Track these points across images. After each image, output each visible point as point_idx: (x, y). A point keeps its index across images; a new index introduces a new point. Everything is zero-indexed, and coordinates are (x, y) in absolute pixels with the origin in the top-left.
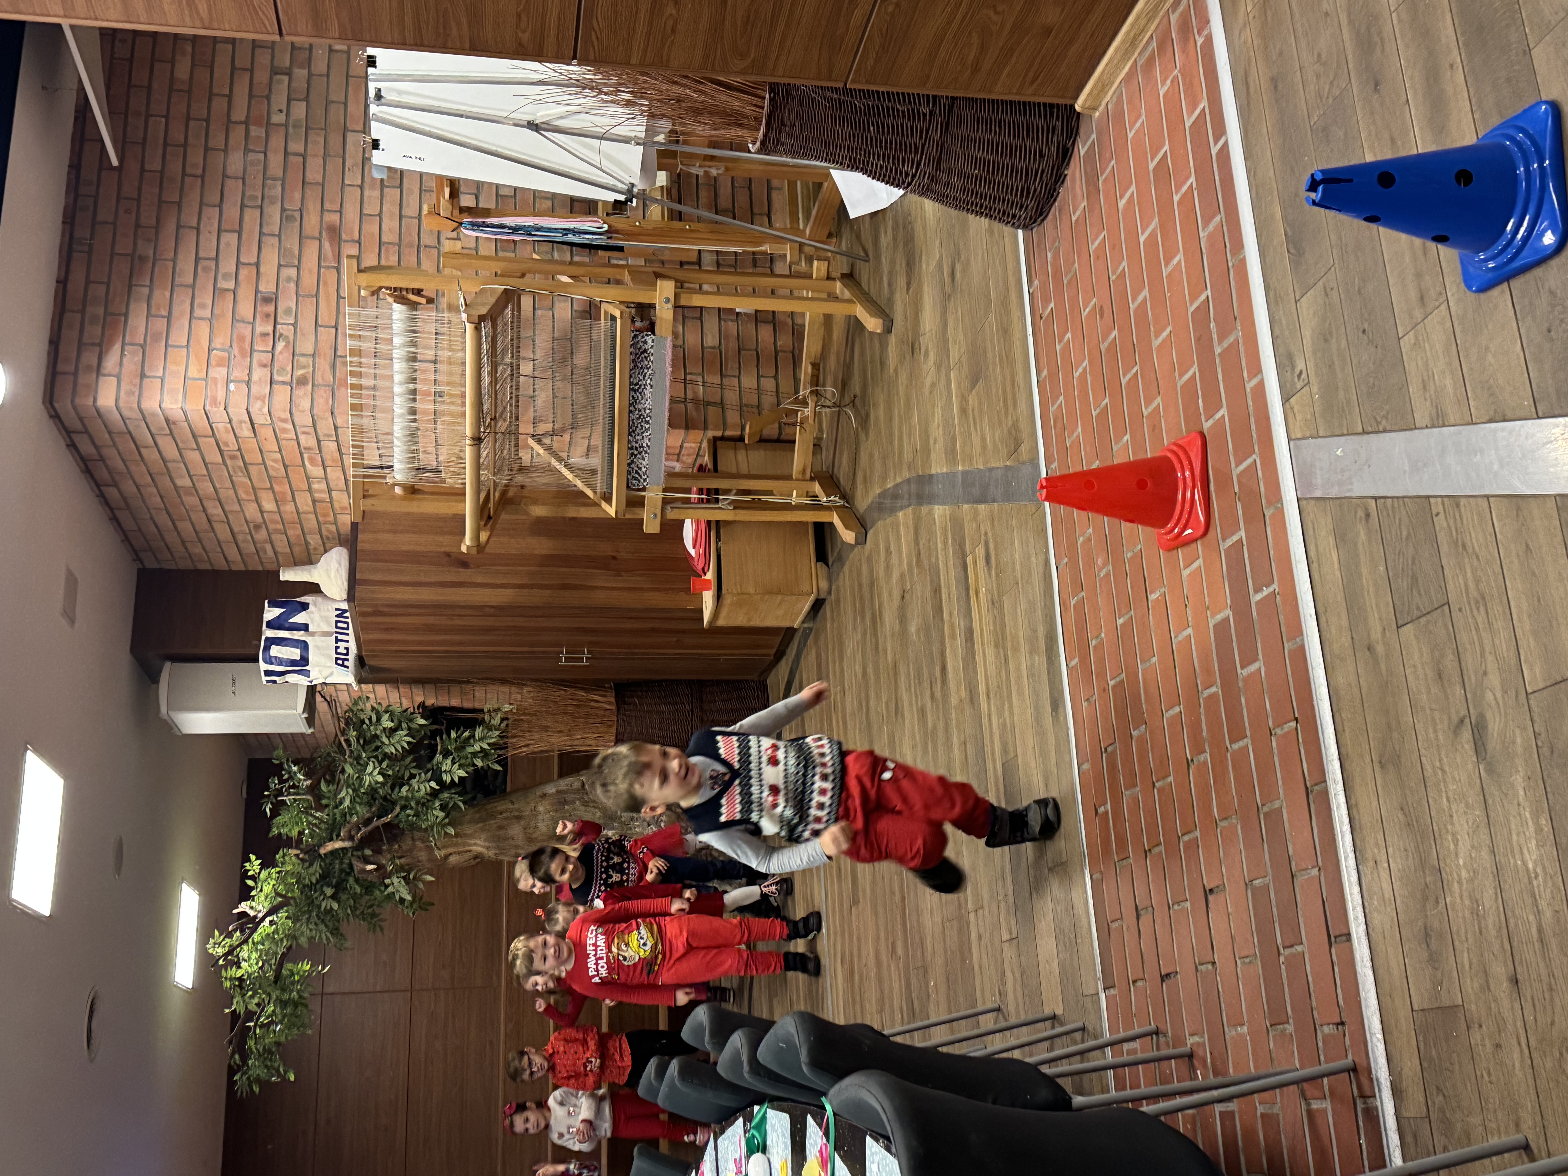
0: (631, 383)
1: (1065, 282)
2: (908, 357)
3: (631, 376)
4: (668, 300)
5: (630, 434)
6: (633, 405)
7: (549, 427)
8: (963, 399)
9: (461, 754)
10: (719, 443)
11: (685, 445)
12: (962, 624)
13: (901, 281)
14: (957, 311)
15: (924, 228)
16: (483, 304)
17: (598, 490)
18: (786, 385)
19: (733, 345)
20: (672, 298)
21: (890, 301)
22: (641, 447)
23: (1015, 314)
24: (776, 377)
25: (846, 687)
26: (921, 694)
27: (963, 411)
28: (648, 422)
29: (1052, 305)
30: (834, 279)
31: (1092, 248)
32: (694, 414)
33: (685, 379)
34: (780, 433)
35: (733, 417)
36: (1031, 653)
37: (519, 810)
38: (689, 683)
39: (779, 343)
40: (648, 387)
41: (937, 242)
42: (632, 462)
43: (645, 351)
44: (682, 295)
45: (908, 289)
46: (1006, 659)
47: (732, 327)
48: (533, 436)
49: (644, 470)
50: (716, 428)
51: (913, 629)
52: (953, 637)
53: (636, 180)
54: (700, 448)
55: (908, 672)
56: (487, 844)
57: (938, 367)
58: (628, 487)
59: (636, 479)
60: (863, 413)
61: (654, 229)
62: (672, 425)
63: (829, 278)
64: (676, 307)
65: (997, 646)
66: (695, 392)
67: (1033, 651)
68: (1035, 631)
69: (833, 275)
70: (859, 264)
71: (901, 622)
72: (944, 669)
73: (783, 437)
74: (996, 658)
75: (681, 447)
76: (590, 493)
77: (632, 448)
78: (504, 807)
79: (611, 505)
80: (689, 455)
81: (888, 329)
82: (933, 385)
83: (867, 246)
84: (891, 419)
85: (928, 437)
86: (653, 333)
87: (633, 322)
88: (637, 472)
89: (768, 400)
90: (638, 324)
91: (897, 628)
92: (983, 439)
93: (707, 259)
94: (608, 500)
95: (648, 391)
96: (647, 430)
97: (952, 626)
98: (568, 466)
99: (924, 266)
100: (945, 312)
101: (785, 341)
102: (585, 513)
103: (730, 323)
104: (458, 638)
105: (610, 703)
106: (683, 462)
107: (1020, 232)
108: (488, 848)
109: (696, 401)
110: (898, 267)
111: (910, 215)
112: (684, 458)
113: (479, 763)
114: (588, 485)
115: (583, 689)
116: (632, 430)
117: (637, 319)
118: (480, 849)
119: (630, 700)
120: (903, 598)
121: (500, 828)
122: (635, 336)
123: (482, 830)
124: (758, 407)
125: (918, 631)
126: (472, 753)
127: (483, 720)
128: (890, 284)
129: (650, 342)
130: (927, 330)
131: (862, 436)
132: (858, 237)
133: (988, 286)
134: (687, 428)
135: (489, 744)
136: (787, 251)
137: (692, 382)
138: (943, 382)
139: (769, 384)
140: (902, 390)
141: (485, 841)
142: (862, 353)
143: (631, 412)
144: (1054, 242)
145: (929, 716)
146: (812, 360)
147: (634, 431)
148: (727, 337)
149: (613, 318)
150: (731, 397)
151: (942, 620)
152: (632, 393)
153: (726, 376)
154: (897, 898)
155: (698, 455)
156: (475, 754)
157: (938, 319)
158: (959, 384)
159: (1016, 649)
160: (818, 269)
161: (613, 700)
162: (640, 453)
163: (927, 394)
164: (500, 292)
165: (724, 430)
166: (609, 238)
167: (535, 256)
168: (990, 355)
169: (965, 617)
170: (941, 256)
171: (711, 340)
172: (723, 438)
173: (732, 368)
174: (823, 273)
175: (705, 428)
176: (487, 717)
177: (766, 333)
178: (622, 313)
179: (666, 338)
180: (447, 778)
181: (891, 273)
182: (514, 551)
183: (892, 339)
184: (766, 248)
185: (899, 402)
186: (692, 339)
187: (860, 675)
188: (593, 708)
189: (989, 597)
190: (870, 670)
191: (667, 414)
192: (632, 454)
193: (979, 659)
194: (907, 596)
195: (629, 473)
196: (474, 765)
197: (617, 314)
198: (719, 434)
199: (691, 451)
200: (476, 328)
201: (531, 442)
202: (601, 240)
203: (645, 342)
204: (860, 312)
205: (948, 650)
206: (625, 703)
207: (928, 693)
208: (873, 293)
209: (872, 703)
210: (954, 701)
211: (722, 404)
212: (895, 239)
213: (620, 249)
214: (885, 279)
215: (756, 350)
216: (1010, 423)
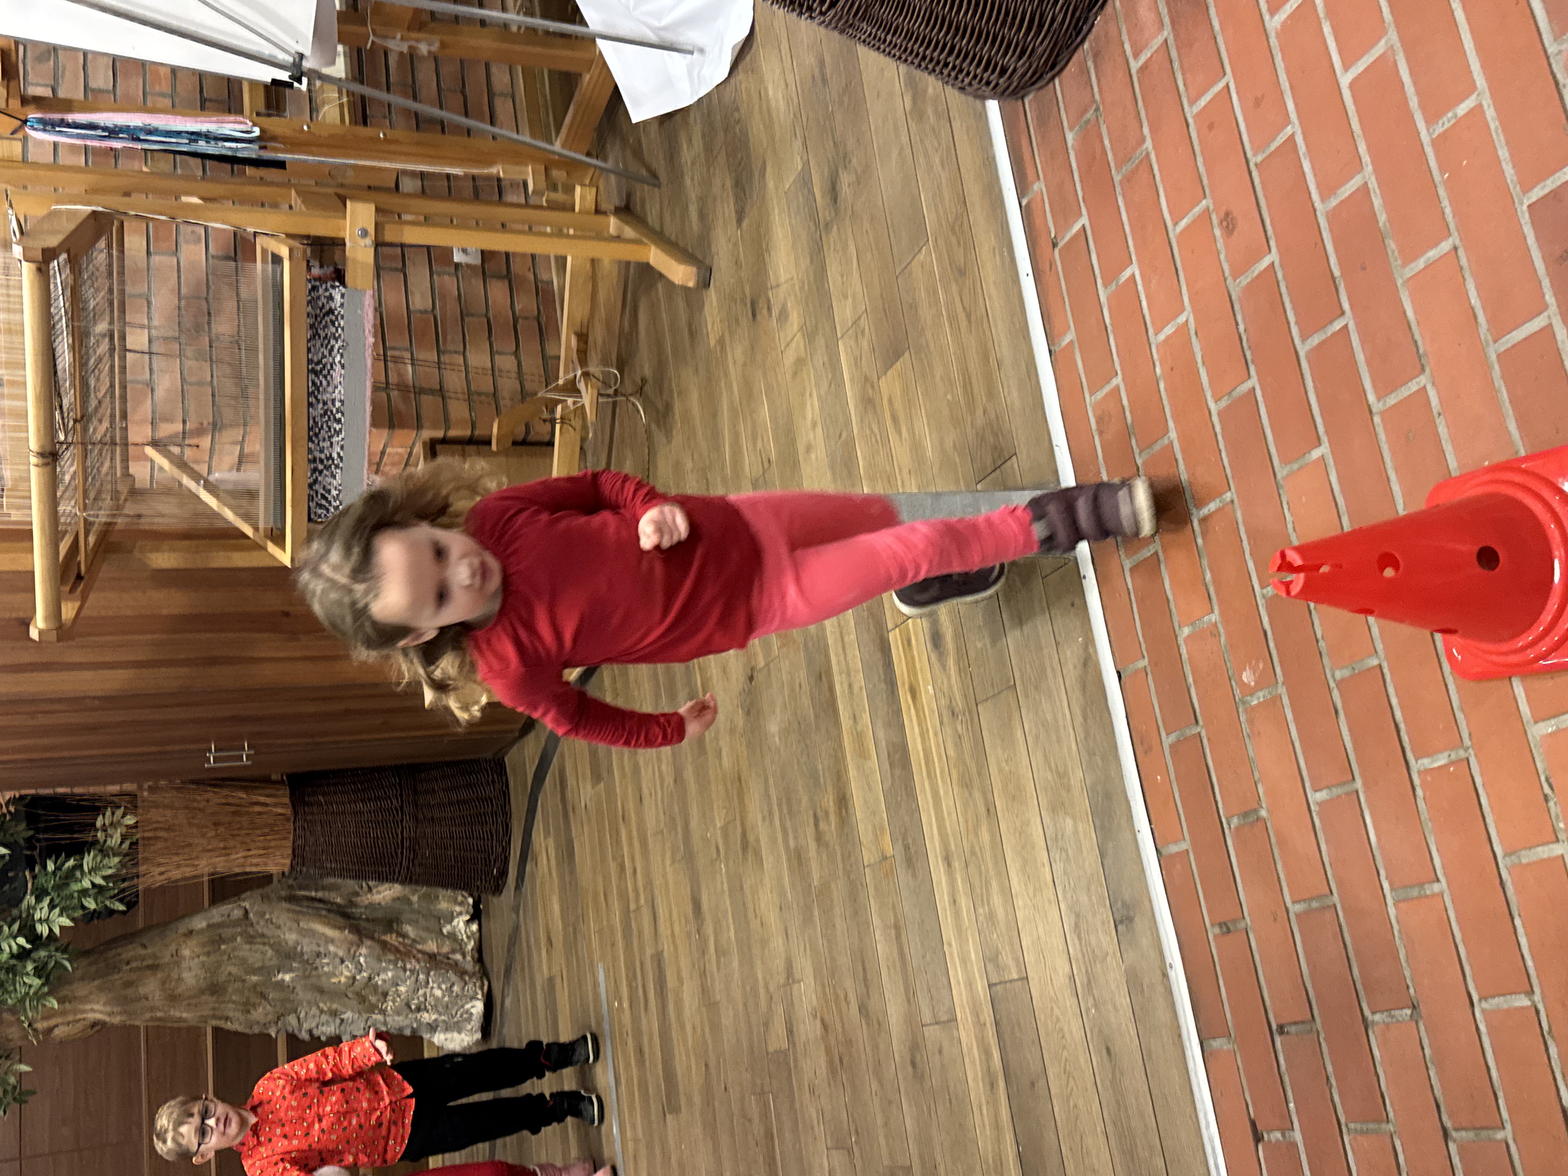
0: (309, 361)
1: (1117, 178)
2: (744, 322)
3: (309, 350)
4: (365, 233)
5: (310, 439)
6: (314, 393)
7: (178, 427)
8: (867, 383)
9: (64, 893)
10: (438, 447)
11: (388, 450)
12: (881, 735)
13: (726, 209)
14: (845, 247)
15: (769, 125)
16: (53, 232)
17: (261, 526)
18: (532, 364)
19: (453, 308)
20: (371, 230)
21: (705, 239)
22: (330, 457)
23: (985, 243)
24: (516, 353)
25: (645, 791)
26: (795, 831)
27: (868, 403)
28: (339, 421)
29: (1084, 220)
30: (605, 213)
31: (1191, 112)
32: (402, 407)
33: (385, 355)
34: (527, 432)
35: (458, 410)
36: (1053, 810)
37: (155, 956)
38: (399, 770)
39: (518, 307)
40: (338, 368)
41: (798, 144)
42: (316, 481)
43: (331, 311)
44: (387, 227)
45: (739, 221)
46: (991, 810)
47: (449, 283)
48: (155, 444)
49: (334, 493)
50: (435, 427)
51: (773, 727)
52: (862, 754)
53: (306, 48)
54: (410, 454)
55: (767, 789)
56: (108, 1009)
57: (810, 337)
58: (310, 520)
59: (321, 506)
60: (660, 406)
61: (331, 136)
62: (375, 424)
63: (597, 211)
64: (379, 244)
65: (966, 784)
66: (400, 375)
67: (1058, 807)
68: (1062, 775)
69: (604, 206)
70: (643, 191)
71: (748, 713)
72: (843, 801)
73: (532, 437)
74: (966, 804)
75: (383, 453)
76: (248, 530)
77: (314, 460)
78: (131, 953)
79: (283, 548)
80: (393, 464)
81: (705, 282)
82: (800, 362)
83: (654, 165)
84: (714, 413)
85: (793, 441)
86: (343, 283)
87: (309, 268)
88: (323, 497)
89: (508, 385)
90: (316, 271)
91: (740, 721)
92: (916, 448)
93: (408, 185)
94: (279, 541)
95: (337, 374)
96: (338, 433)
97: (859, 737)
98: (210, 487)
99: (771, 184)
100: (820, 249)
101: (526, 303)
102: (240, 560)
103: (446, 277)
104: (46, 741)
105: (284, 805)
106: (384, 474)
107: (993, 106)
108: (110, 1014)
109: (403, 387)
110: (716, 188)
111: (737, 109)
112: (387, 468)
113: (91, 904)
114: (247, 517)
115: (244, 789)
116: (314, 432)
117: (315, 263)
118: (99, 1016)
119: (311, 799)
120: (751, 678)
121: (128, 984)
122: (314, 288)
123: (101, 989)
124: (494, 394)
125: (785, 732)
126: (79, 892)
127: (94, 843)
128: (702, 216)
129: (338, 297)
130: (782, 279)
131: (659, 437)
132: (638, 153)
133: (916, 203)
134: (392, 426)
135: (104, 878)
136: (530, 175)
137: (397, 360)
138: (821, 357)
139: (507, 363)
140: (734, 372)
141: (104, 1005)
142: (654, 317)
143: (310, 405)
144: (1085, 111)
145: (814, 866)
146: (578, 328)
147: (316, 435)
148: (443, 298)
149: (277, 260)
150: (454, 381)
151: (837, 723)
152: (312, 376)
153: (444, 352)
154: (757, 1128)
155: (406, 464)
156: (84, 892)
157: (805, 262)
158: (857, 362)
159: (1016, 797)
160: (582, 198)
161: (287, 800)
162: (328, 468)
163: (789, 376)
164: (84, 216)
165: (447, 429)
166: (261, 148)
167: (145, 169)
168: (926, 313)
169: (888, 725)
170: (806, 164)
171: (420, 300)
172: (444, 441)
173: (453, 342)
174: (590, 204)
175: (419, 427)
176: (100, 835)
177: (498, 292)
178: (291, 251)
179: (363, 292)
180: (42, 929)
181: (702, 200)
182: (129, 613)
183: (712, 297)
184: (497, 170)
185: (729, 387)
186: (394, 299)
187: (669, 780)
188: (260, 813)
189: (943, 702)
190: (689, 774)
191: (368, 409)
192: (315, 470)
193: (925, 799)
194: (760, 677)
195: (311, 498)
196: (83, 907)
197: (284, 252)
198: (439, 434)
199: (396, 459)
200: (39, 270)
201: (150, 451)
202: (250, 151)
203: (331, 298)
204: (656, 257)
205: (852, 773)
206: (306, 804)
207: (810, 830)
208: (671, 230)
209: (694, 824)
210: (868, 856)
211: (441, 392)
212: (708, 148)
213: (280, 165)
214: (693, 210)
215: (486, 316)
216: (980, 421)
